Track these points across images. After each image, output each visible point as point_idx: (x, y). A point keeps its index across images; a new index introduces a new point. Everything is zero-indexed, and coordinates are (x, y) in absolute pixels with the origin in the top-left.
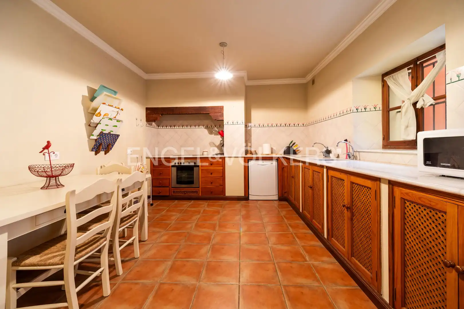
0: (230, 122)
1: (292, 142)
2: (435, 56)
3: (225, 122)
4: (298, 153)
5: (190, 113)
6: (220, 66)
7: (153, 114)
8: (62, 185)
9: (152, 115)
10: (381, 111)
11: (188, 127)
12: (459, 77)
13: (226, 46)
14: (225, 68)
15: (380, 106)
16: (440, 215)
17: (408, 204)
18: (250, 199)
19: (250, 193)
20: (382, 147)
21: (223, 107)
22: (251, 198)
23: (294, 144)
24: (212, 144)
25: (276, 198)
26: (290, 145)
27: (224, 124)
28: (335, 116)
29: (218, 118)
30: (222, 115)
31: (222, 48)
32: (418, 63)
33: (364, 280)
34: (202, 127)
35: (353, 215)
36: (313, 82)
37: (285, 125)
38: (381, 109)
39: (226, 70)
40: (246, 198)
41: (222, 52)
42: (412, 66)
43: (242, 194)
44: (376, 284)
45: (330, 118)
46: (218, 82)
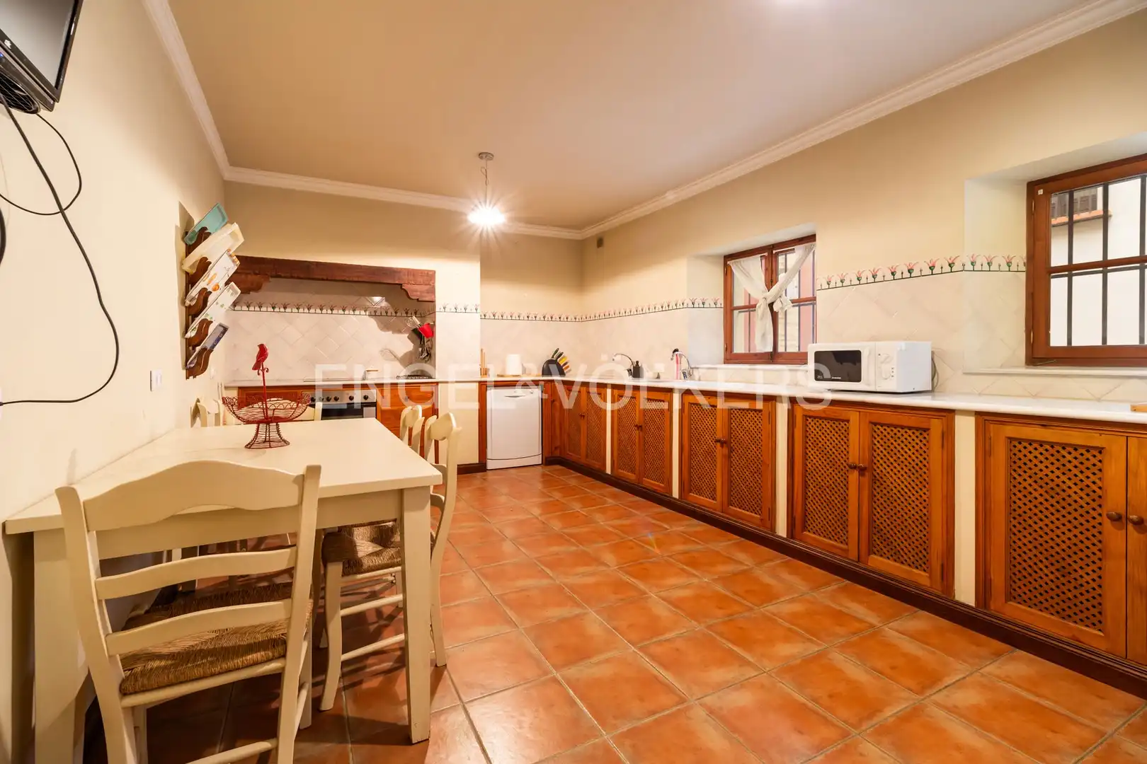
0: (450, 307)
1: (557, 351)
2: (794, 249)
3: (439, 305)
4: (567, 372)
5: (356, 279)
6: (478, 199)
7: (249, 274)
8: (285, 441)
9: (243, 276)
10: (722, 309)
11: (324, 311)
12: (829, 284)
13: (491, 159)
14: (490, 203)
15: (721, 301)
16: (842, 424)
17: (810, 420)
18: (489, 467)
19: (489, 456)
20: (723, 360)
21: (434, 272)
22: (490, 465)
23: (561, 354)
24: (389, 354)
25: (538, 460)
26: (553, 357)
27: (437, 309)
28: (654, 310)
29: (423, 297)
30: (432, 291)
31: (483, 162)
32: (774, 252)
33: (750, 526)
34: (363, 312)
35: (731, 450)
36: (600, 242)
37: (544, 317)
38: (722, 306)
39: (491, 206)
40: (481, 467)
41: (484, 170)
42: (766, 254)
43: (474, 459)
44: (768, 524)
45: (640, 312)
46: (477, 230)
